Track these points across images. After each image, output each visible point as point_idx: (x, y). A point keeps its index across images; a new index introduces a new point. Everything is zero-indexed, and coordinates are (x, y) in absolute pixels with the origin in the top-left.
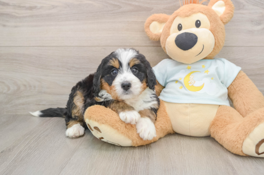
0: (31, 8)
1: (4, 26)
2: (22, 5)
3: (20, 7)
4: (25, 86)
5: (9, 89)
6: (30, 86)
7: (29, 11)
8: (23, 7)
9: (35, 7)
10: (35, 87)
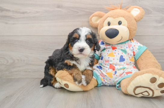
0: (23, 13)
1: (6, 23)
2: (18, 11)
3: (16, 12)
4: (18, 60)
5: (8, 62)
6: (21, 60)
7: (22, 15)
8: (19, 12)
9: (26, 12)
10: (24, 61)
